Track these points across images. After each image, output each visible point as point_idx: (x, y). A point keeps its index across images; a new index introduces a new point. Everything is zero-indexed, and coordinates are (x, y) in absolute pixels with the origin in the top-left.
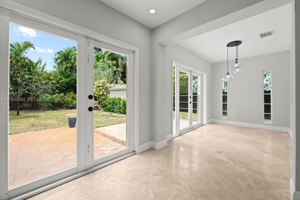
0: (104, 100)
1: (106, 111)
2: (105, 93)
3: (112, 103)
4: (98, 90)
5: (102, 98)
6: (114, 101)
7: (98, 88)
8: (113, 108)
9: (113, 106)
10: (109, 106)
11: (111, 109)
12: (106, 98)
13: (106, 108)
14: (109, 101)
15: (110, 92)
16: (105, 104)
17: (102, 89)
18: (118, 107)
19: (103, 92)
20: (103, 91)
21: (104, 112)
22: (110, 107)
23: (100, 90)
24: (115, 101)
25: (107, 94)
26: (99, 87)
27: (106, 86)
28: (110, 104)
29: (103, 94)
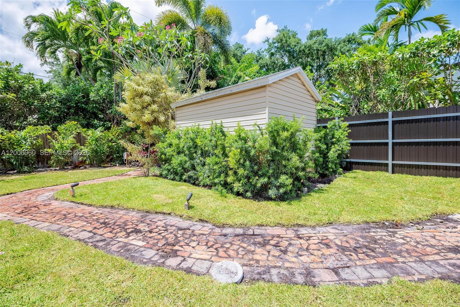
0: (158, 138)
1: (166, 177)
2: (162, 118)
3: (189, 148)
4: (139, 107)
5: (152, 133)
6: (192, 140)
7: (137, 99)
8: (193, 168)
9: (192, 158)
10: (179, 161)
11: (186, 170)
12: (165, 133)
13: (166, 166)
14: (175, 141)
15: (178, 114)
16: (162, 153)
17: (149, 105)
18: (217, 163)
19: (155, 115)
20: (153, 112)
21: (161, 180)
22: (181, 164)
23: (143, 108)
24: (198, 141)
25: (166, 121)
26: (141, 95)
27: (163, 95)
28: (179, 153)
29: (156, 121)
